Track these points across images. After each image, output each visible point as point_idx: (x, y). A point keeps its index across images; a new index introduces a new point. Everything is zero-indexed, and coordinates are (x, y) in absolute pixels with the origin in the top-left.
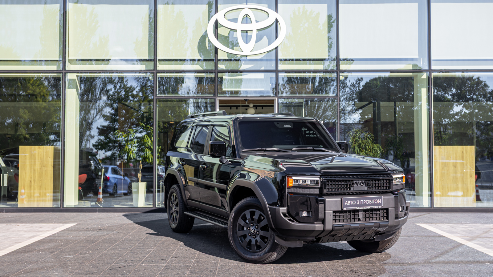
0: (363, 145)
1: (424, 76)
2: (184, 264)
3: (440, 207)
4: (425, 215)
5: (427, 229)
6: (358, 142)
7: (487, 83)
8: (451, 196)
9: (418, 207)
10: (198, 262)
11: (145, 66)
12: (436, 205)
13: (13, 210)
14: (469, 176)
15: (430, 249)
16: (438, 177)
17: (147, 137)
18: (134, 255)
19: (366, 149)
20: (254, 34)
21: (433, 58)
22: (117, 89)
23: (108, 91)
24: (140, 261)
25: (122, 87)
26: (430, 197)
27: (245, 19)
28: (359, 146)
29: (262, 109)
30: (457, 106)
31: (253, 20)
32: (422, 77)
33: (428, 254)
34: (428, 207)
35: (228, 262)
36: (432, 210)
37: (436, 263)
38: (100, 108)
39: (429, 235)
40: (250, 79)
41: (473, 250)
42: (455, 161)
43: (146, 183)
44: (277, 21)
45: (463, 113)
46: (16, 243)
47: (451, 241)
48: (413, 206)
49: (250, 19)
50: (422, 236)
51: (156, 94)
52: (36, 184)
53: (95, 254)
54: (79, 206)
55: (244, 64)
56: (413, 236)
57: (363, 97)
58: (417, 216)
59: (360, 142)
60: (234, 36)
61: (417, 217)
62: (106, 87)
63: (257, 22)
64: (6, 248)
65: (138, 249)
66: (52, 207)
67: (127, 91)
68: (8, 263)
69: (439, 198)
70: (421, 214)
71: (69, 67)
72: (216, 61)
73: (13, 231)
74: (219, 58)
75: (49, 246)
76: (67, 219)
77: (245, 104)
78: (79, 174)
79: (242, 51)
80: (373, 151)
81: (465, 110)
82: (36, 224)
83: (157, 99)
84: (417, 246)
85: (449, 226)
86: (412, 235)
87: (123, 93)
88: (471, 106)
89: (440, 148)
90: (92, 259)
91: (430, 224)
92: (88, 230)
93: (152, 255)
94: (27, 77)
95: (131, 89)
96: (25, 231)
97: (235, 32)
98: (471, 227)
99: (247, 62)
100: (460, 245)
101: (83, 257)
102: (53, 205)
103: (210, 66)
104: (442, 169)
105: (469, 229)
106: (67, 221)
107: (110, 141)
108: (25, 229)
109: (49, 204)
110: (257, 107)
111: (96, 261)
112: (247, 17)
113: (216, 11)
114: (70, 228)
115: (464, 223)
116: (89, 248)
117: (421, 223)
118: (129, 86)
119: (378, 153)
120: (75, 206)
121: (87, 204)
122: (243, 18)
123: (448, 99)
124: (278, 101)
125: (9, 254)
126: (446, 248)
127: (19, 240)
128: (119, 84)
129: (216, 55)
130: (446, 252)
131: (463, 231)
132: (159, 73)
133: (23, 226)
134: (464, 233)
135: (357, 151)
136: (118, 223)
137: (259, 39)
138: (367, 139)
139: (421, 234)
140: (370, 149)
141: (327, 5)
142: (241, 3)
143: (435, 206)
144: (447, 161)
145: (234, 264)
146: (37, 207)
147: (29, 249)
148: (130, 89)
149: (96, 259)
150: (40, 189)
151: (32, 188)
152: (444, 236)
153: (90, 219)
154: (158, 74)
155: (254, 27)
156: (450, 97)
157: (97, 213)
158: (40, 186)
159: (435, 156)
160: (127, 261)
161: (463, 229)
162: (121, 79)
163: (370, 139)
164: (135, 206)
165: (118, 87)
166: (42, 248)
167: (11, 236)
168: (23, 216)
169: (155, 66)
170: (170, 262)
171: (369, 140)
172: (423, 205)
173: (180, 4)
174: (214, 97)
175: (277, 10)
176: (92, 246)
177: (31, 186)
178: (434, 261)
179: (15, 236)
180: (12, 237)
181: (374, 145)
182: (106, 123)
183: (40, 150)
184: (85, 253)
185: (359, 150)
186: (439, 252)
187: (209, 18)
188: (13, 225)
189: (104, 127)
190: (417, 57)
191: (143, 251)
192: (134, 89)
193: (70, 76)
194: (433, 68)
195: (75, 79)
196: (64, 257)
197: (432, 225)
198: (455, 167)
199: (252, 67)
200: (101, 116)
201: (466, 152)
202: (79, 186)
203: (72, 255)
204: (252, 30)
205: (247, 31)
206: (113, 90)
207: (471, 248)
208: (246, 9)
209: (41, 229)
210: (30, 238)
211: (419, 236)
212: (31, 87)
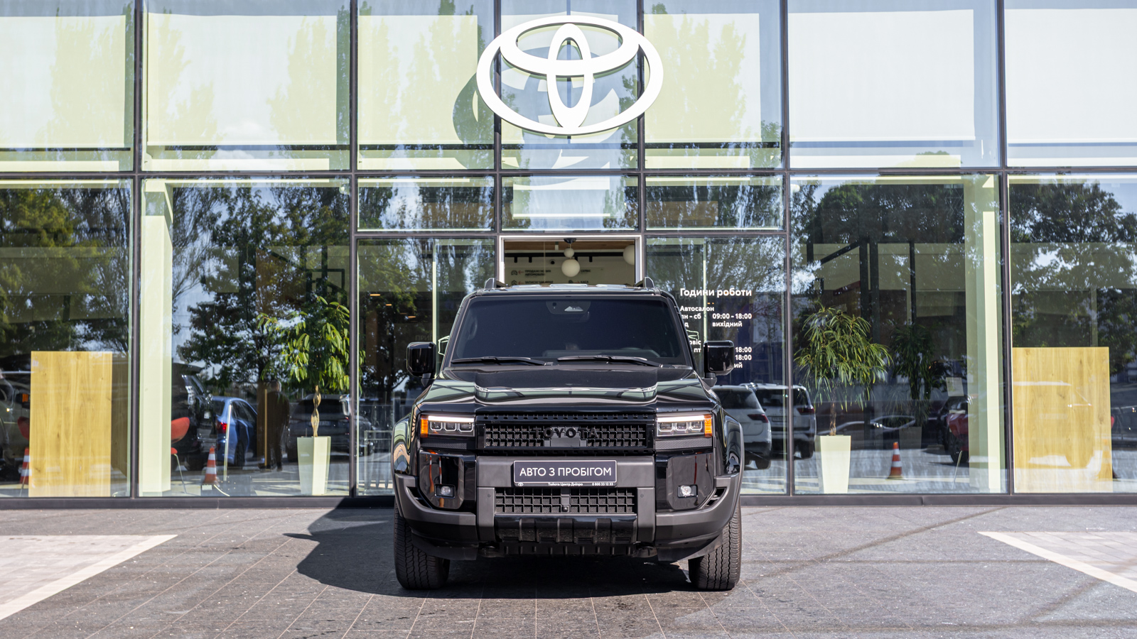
0: (845, 346)
1: (990, 182)
2: (454, 628)
3: (1029, 492)
4: (994, 510)
5: (1007, 545)
6: (832, 340)
7: (1117, 198)
8: (1055, 467)
9: (976, 492)
10: (485, 623)
11: (327, 160)
12: (1021, 487)
13: (18, 503)
14: (1095, 419)
15: (1024, 590)
16: (1024, 422)
17: (332, 329)
18: (330, 608)
19: (852, 357)
20: (588, 83)
21: (1010, 140)
22: (234, 215)
23: (214, 219)
24: (350, 623)
25: (246, 209)
26: (1004, 470)
27: (565, 49)
28: (835, 348)
29: (591, 260)
30: (1045, 252)
31: (585, 51)
32: (985, 186)
33: (1024, 603)
34: (999, 492)
35: (558, 624)
36: (1009, 499)
37: (1047, 624)
38: (195, 259)
39: (1015, 559)
40: (578, 192)
41: (1128, 594)
42: (1062, 384)
43: (330, 437)
44: (641, 55)
45: (1058, 270)
46: (44, 580)
47: (1072, 573)
48: (966, 489)
49: (578, 49)
50: (999, 562)
51: (356, 228)
52: (71, 442)
53: (239, 607)
54: (174, 495)
55: (562, 155)
56: (977, 562)
57: (824, 232)
58: (977, 515)
59: (838, 338)
60: (540, 89)
61: (978, 517)
62: (209, 208)
63: (594, 56)
64: (24, 593)
65: (338, 595)
66: (109, 495)
67: (259, 219)
68: (40, 627)
69: (1025, 471)
70: (985, 509)
71: (149, 164)
72: (496, 148)
73: (31, 554)
74: (504, 142)
75: (125, 587)
76: (150, 525)
77: (554, 249)
78: (174, 418)
79: (560, 125)
80: (869, 361)
81: (1062, 264)
82: (80, 537)
83: (357, 240)
84: (993, 584)
85: (1057, 536)
86: (975, 558)
87: (248, 223)
88: (1077, 253)
89: (1027, 352)
90: (233, 619)
91: (1013, 533)
92: (206, 549)
93: (375, 609)
94: (19, 187)
95: (268, 214)
96: (60, 554)
97: (542, 81)
98: (1112, 540)
99: (571, 151)
100: (1096, 583)
101: (212, 614)
102: (112, 491)
103: (483, 160)
104: (1033, 401)
105: (1107, 543)
106: (152, 528)
107: (221, 339)
108: (57, 549)
109: (103, 489)
110: (594, 258)
111: (244, 623)
112: (569, 43)
113: (497, 31)
114: (162, 545)
115: (1092, 530)
116: (219, 593)
117: (991, 531)
118: (261, 206)
119: (879, 364)
120: (163, 493)
121: (192, 489)
122: (562, 47)
123: (1025, 235)
124: (645, 242)
125: (34, 607)
126: (1064, 590)
127: (50, 574)
128: (240, 204)
129: (498, 134)
130: (1065, 600)
131: (1094, 548)
132: (362, 177)
133: (50, 541)
134: (1096, 553)
135: (832, 360)
136: (273, 534)
137: (598, 97)
138: (853, 333)
139: (995, 556)
140: (861, 356)
141: (758, 15)
142: (555, 11)
143: (1016, 491)
144: (1042, 383)
145: (571, 628)
146: (73, 496)
147: (78, 595)
148: (265, 213)
149: (242, 618)
150: (81, 454)
151: (62, 450)
152: (1052, 562)
153: (205, 523)
154: (360, 181)
155: (586, 67)
156: (1028, 231)
157: (218, 511)
158: (81, 447)
159: (1015, 370)
160: (317, 622)
161: (1092, 544)
162: (245, 192)
163: (860, 333)
164: (303, 493)
165: (236, 210)
166: (110, 593)
167: (28, 565)
168: (44, 518)
169: (353, 161)
170: (419, 623)
171: (858, 334)
172: (988, 487)
173: (412, 14)
174: (493, 235)
175: (640, 28)
176: (226, 587)
177: (58, 447)
178: (1041, 619)
179: (37, 565)
180: (32, 568)
181: (872, 345)
182: (210, 298)
183: (80, 361)
184: (215, 605)
185: (835, 358)
186: (1047, 599)
187: (481, 47)
188: (26, 539)
189: (204, 306)
190: (972, 137)
191: (349, 598)
192: (273, 213)
193: (150, 186)
194: (1011, 162)
195: (163, 193)
196: (168, 615)
197: (1018, 534)
198: (1064, 398)
199: (582, 162)
200: (198, 280)
201: (1090, 363)
202: (173, 446)
203: (186, 609)
204: (583, 76)
205: (569, 78)
206: (225, 216)
207: (1121, 589)
208: (569, 26)
209: (94, 549)
210: (75, 569)
211: (992, 561)
212: (27, 213)
